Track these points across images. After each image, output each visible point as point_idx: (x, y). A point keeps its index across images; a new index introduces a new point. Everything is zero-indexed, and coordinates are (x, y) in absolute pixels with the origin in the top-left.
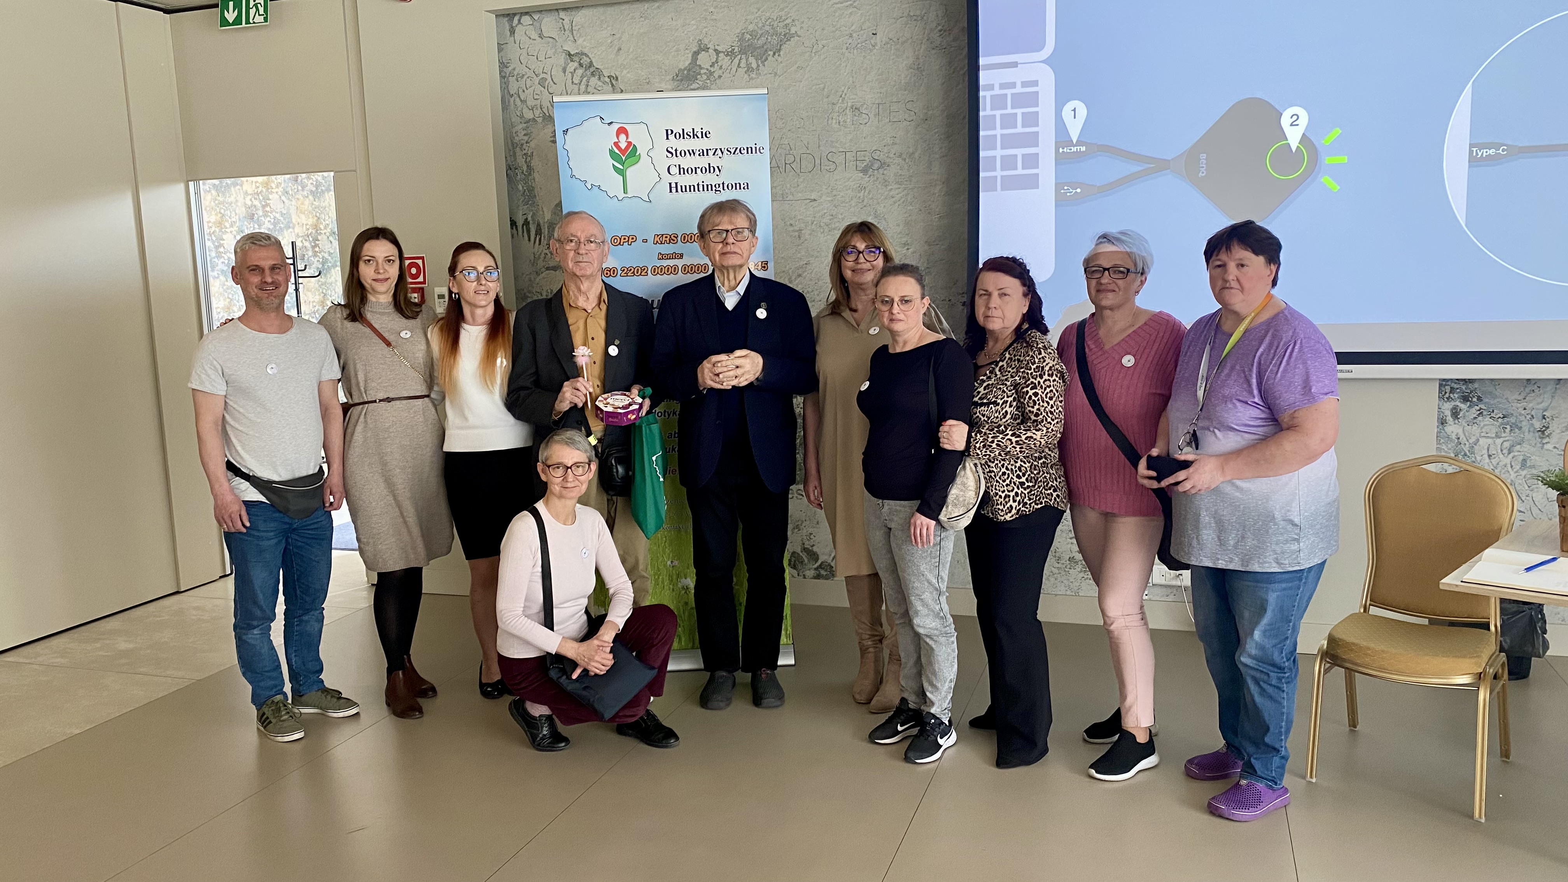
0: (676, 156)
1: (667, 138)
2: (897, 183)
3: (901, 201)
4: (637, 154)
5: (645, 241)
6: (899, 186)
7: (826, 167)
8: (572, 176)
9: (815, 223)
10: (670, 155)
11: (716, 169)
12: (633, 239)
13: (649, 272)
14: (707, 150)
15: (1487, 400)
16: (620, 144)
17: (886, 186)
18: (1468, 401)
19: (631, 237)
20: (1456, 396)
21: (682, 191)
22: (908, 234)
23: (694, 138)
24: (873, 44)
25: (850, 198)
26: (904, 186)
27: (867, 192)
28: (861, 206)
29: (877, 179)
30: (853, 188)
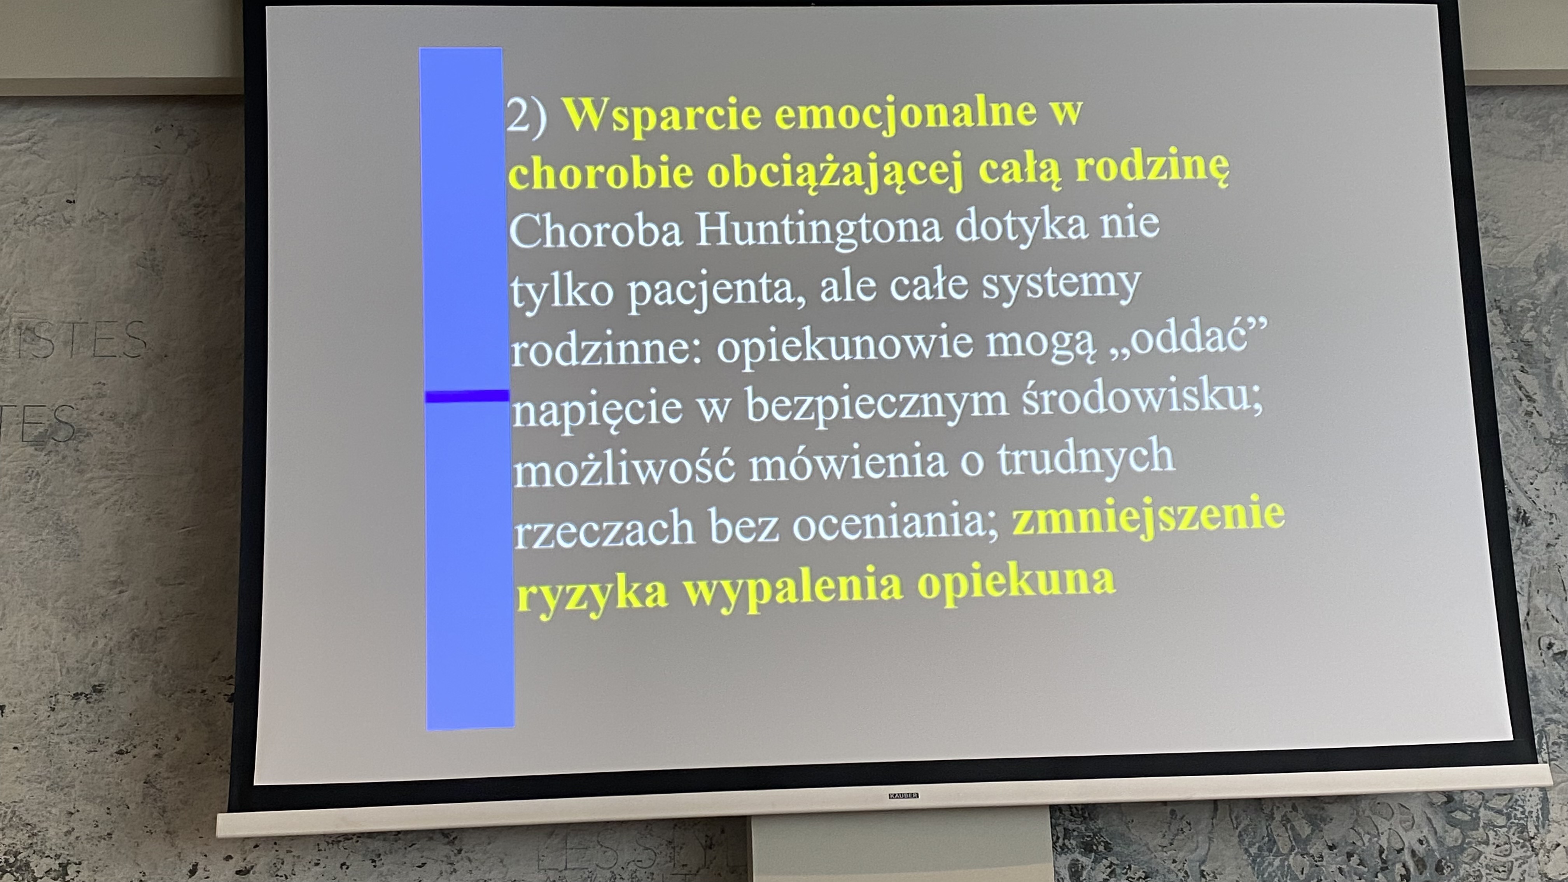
2: (106, 467)
3: (112, 500)
6: (109, 473)
15: (1119, 849)
17: (81, 472)
18: (1091, 851)
20: (1074, 843)
22: (122, 564)
24: (67, 216)
25: (6, 492)
26: (117, 473)
27: (42, 481)
28: (29, 510)
29: (64, 458)
30: (13, 475)
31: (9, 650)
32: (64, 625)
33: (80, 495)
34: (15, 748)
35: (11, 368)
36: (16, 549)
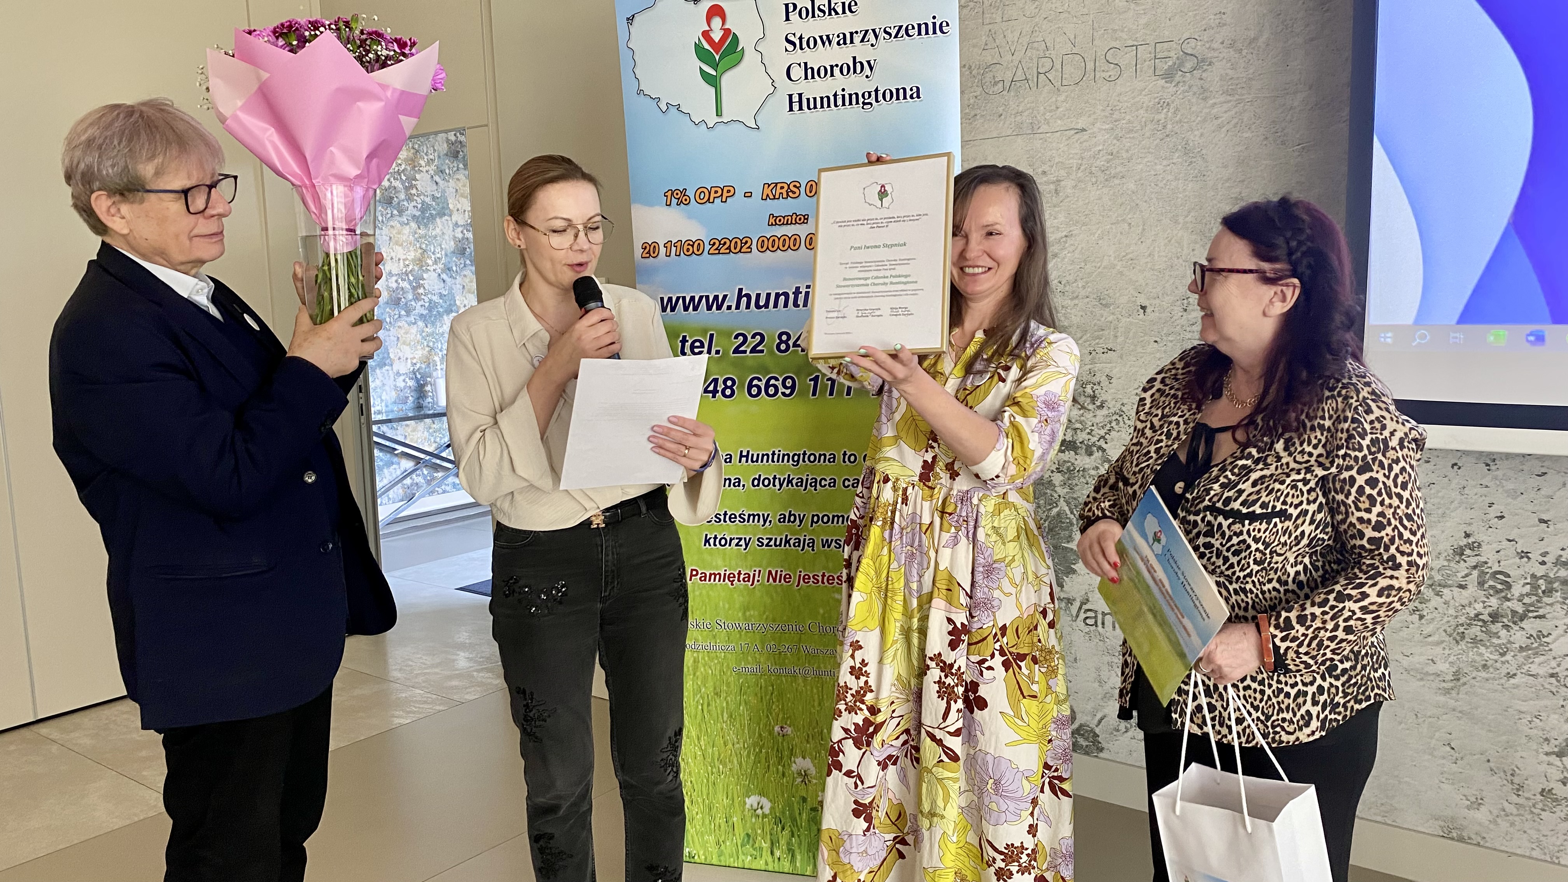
0: (801, 48)
1: (787, 19)
2: (1226, 92)
3: (1233, 122)
4: (740, 48)
5: (748, 195)
6: (1229, 98)
7: (1104, 75)
8: (640, 92)
9: (1082, 168)
10: (790, 47)
11: (866, 65)
12: (729, 191)
13: (754, 247)
14: (852, 34)
16: (712, 35)
17: (1205, 99)
19: (726, 189)
21: (809, 108)
22: (1243, 181)
23: (830, 14)
25: (1143, 123)
26: (1237, 97)
27: (1172, 110)
28: (1161, 137)
29: (1190, 87)
30: (1148, 107)
31: (1149, 260)
32: (1194, 237)
33: (1204, 120)
34: (1156, 342)
35: (1144, 10)
36: (1153, 173)
